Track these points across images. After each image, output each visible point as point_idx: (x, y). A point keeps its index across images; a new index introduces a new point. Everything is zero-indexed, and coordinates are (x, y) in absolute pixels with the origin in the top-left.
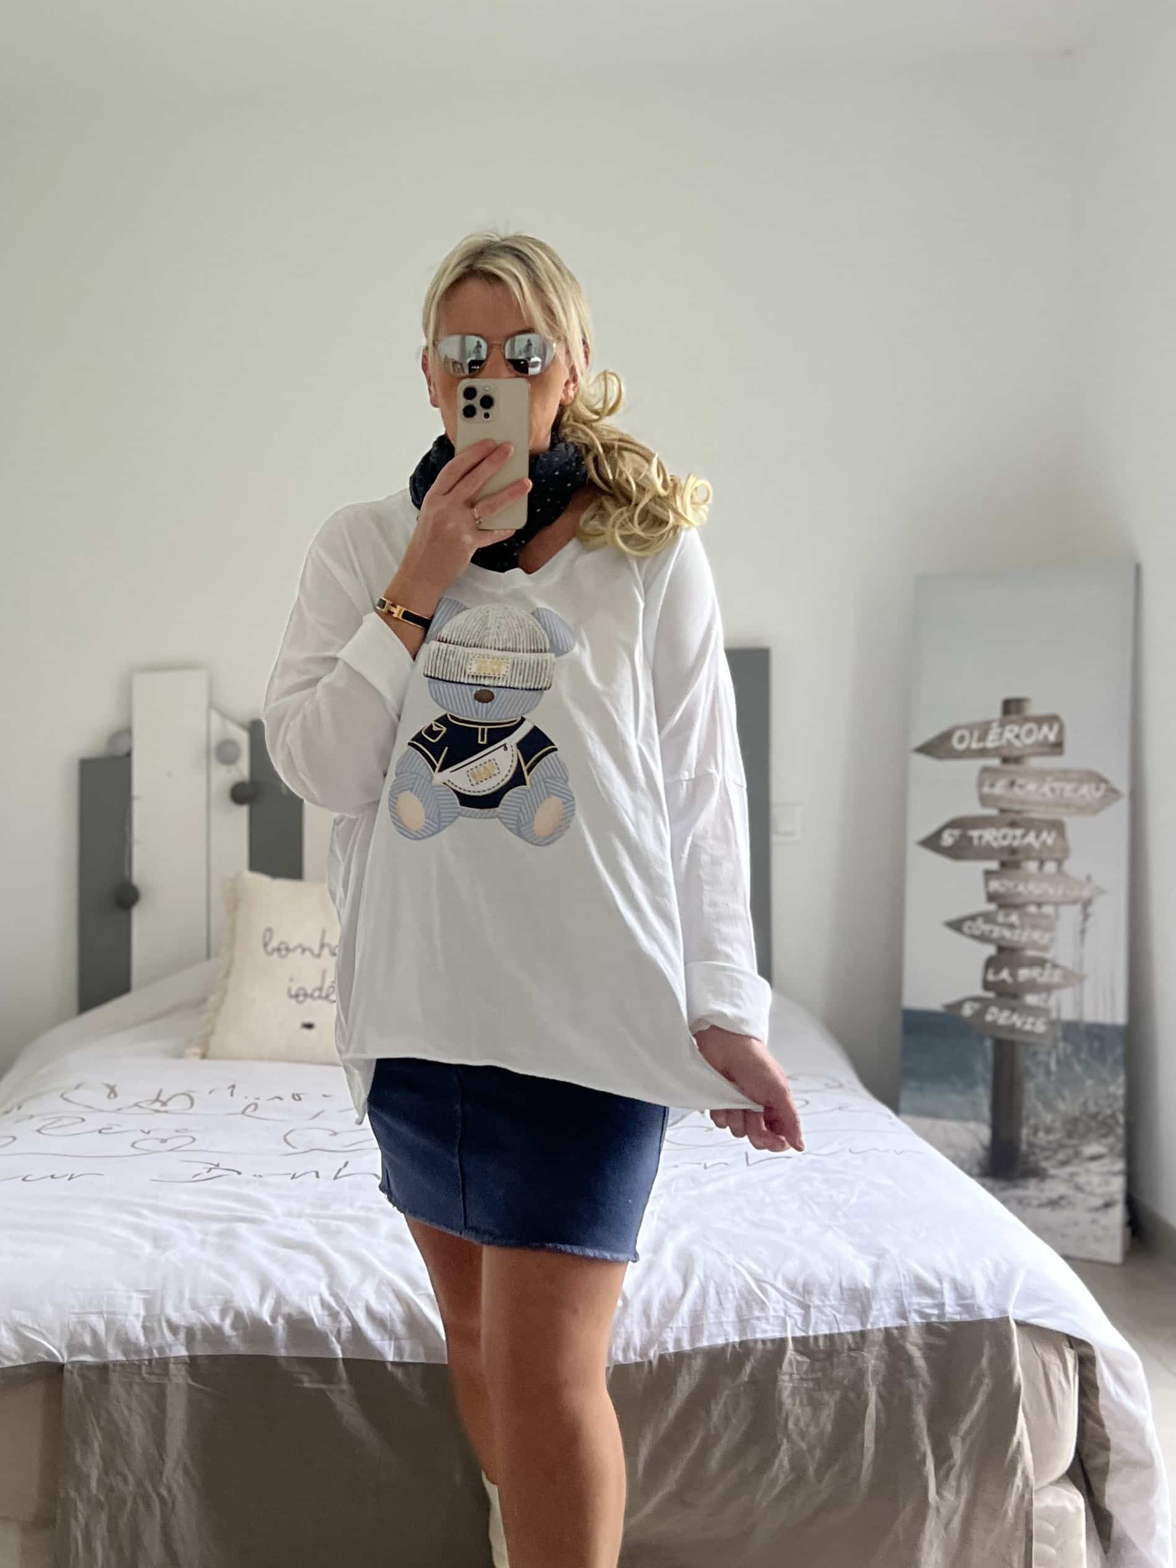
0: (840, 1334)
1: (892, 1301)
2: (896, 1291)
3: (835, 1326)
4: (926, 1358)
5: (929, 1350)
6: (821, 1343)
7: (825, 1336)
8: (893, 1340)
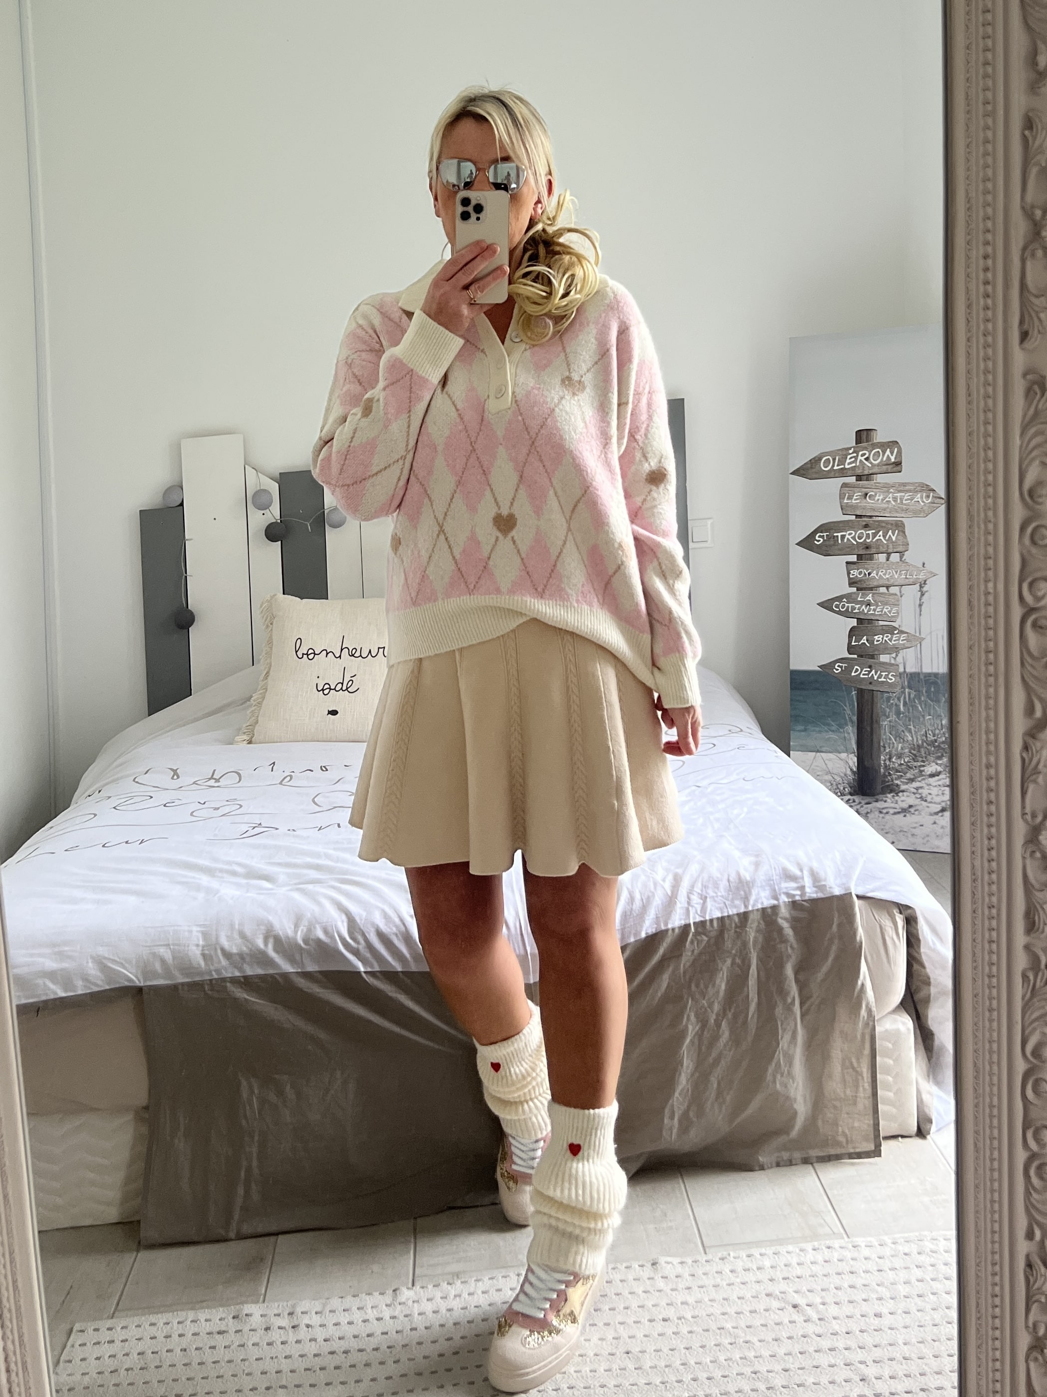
0: (729, 916)
1: (767, 888)
2: (770, 880)
3: (725, 910)
4: (794, 928)
5: (795, 922)
6: (715, 924)
7: (718, 918)
8: (769, 915)
